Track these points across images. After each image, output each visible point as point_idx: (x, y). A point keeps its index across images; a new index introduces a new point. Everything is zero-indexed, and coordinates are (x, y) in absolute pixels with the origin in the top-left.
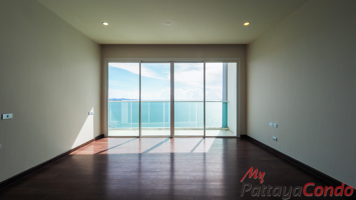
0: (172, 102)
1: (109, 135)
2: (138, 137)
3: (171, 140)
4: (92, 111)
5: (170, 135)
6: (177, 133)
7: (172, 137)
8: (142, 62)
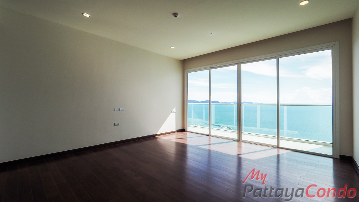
0: (239, 104)
1: (188, 130)
2: (207, 135)
3: (238, 144)
4: (174, 110)
5: (237, 138)
6: (244, 137)
7: (239, 140)
8: (211, 68)
